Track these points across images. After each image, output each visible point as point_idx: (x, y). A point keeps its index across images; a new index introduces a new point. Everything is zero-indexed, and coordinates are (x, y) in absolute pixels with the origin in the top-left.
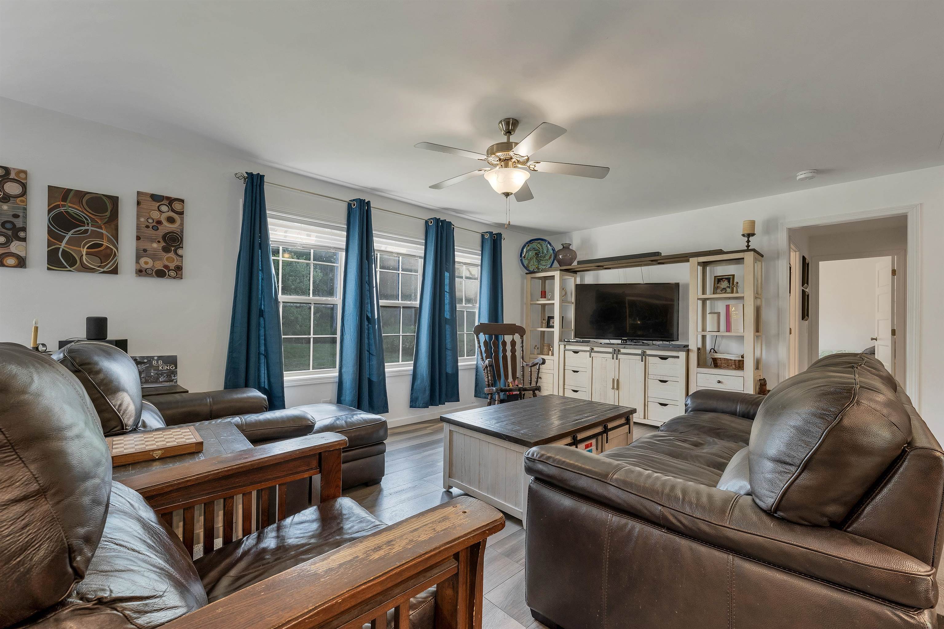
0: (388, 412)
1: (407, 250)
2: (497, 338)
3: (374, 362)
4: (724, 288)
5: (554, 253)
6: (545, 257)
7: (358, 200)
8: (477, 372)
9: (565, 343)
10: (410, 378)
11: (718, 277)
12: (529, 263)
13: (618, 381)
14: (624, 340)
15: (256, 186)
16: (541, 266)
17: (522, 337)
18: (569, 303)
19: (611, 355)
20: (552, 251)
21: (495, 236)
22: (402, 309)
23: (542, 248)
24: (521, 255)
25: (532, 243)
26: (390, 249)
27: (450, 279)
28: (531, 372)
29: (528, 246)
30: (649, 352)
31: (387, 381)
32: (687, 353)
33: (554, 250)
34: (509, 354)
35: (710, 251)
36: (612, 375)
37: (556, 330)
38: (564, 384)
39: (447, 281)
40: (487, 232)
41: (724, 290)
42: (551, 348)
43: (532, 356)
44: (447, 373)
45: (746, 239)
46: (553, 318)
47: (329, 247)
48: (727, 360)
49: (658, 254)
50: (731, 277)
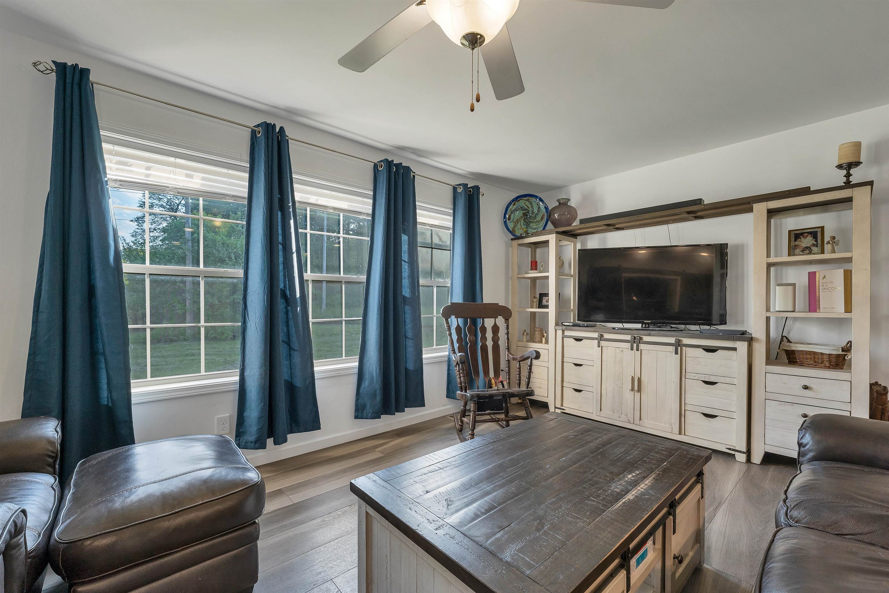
0: (319, 428)
1: (348, 205)
2: (474, 322)
3: (297, 359)
4: (807, 248)
5: (547, 211)
6: (535, 218)
7: (264, 125)
8: (449, 365)
9: (564, 327)
10: (354, 379)
11: (796, 232)
12: (515, 226)
13: (639, 380)
14: (646, 324)
15: (72, 84)
16: (530, 230)
17: (507, 320)
18: (567, 275)
19: (628, 345)
20: (544, 210)
21: (471, 190)
22: (344, 286)
23: (532, 207)
24: (505, 217)
25: (519, 201)
26: (322, 201)
27: (409, 244)
28: (520, 368)
29: (514, 204)
30: (686, 341)
31: (318, 385)
32: (748, 342)
33: (546, 208)
34: (490, 343)
35: (789, 191)
36: (629, 372)
37: (552, 311)
38: (563, 381)
39: (405, 247)
40: (460, 185)
41: (808, 250)
42: (545, 334)
43: (520, 344)
44: (406, 369)
45: (844, 172)
46: (547, 295)
47: (224, 195)
48: (815, 353)
49: (699, 201)
50: (820, 229)
